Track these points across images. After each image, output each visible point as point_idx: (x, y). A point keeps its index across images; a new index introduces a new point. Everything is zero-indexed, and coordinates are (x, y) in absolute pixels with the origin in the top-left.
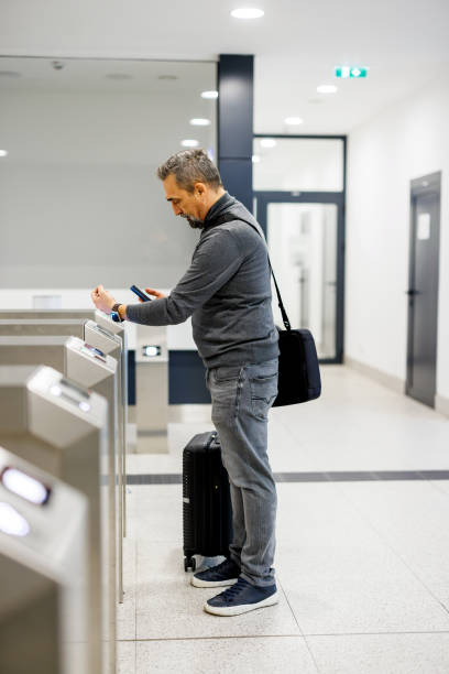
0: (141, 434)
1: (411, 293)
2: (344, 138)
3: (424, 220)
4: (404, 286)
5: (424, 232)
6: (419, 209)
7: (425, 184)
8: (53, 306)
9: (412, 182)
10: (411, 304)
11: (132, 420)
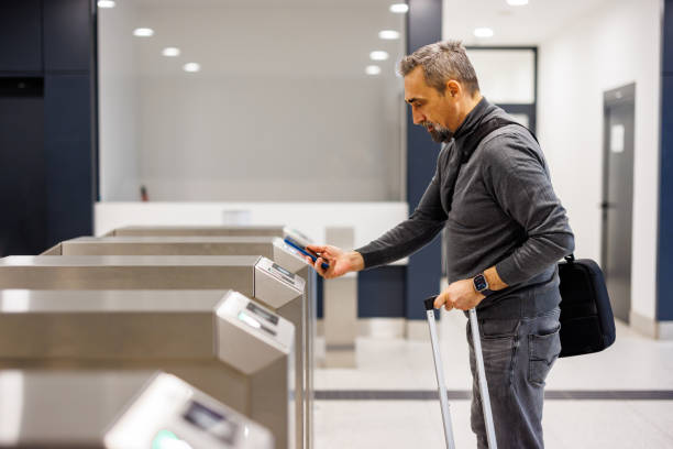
0: (331, 348)
1: (605, 206)
2: (535, 49)
3: (618, 132)
4: (597, 199)
5: (617, 145)
6: (612, 120)
7: (619, 95)
8: (243, 222)
9: (606, 94)
10: (605, 217)
11: (320, 333)
